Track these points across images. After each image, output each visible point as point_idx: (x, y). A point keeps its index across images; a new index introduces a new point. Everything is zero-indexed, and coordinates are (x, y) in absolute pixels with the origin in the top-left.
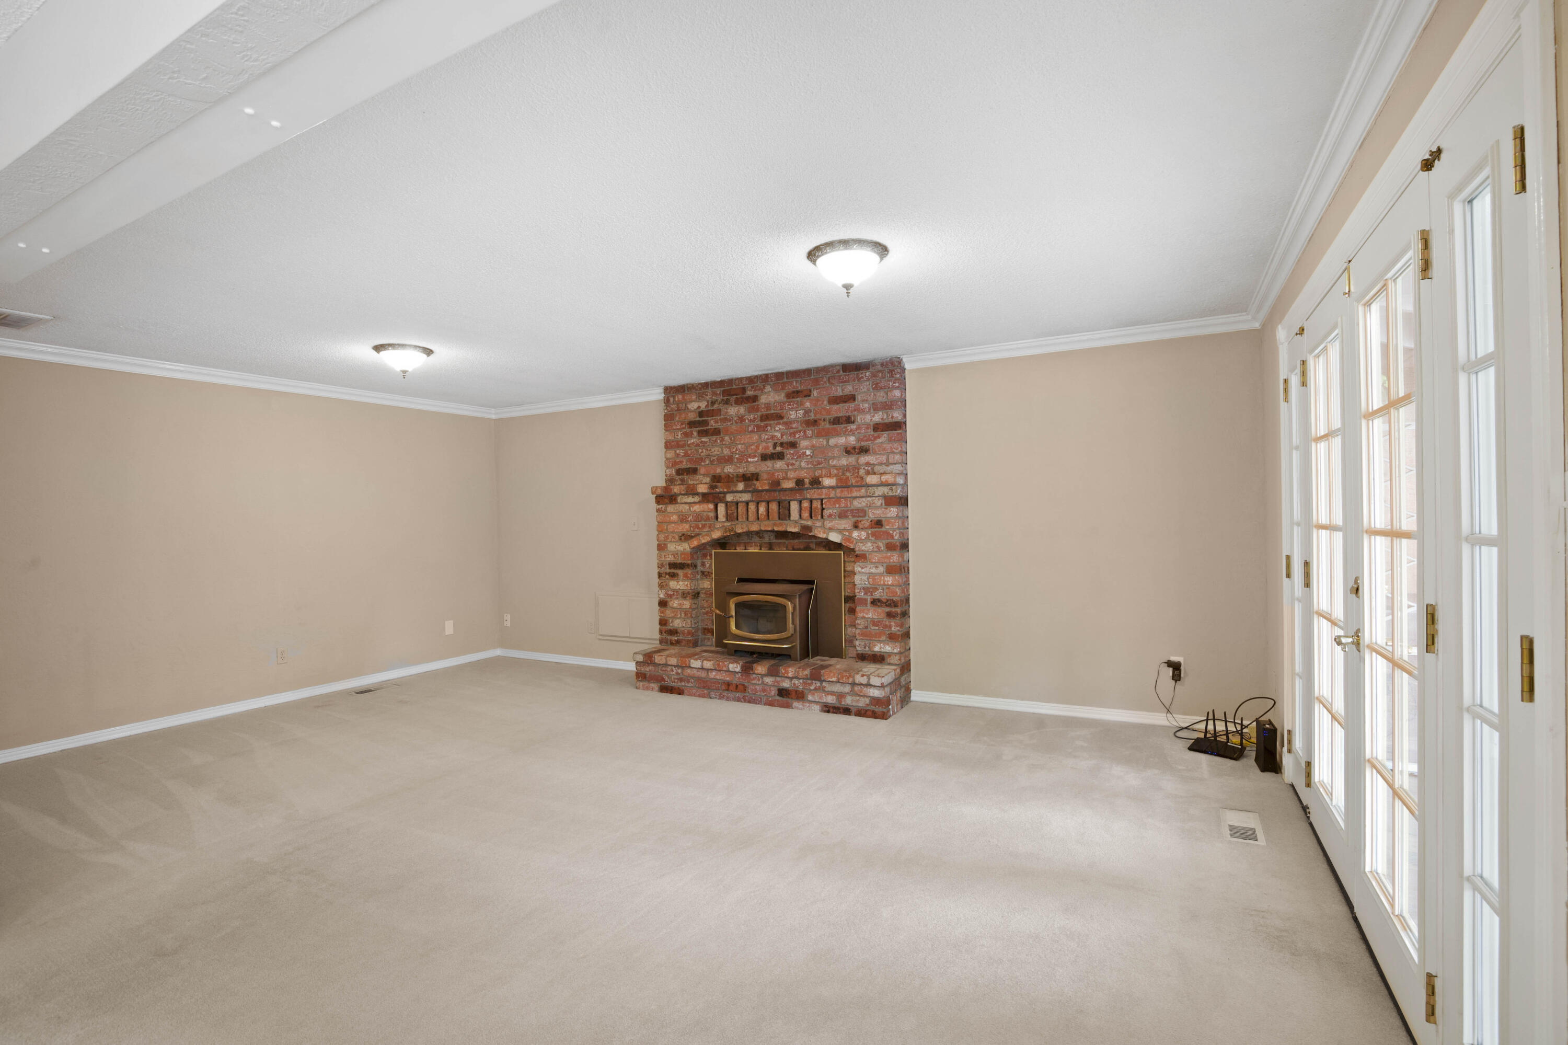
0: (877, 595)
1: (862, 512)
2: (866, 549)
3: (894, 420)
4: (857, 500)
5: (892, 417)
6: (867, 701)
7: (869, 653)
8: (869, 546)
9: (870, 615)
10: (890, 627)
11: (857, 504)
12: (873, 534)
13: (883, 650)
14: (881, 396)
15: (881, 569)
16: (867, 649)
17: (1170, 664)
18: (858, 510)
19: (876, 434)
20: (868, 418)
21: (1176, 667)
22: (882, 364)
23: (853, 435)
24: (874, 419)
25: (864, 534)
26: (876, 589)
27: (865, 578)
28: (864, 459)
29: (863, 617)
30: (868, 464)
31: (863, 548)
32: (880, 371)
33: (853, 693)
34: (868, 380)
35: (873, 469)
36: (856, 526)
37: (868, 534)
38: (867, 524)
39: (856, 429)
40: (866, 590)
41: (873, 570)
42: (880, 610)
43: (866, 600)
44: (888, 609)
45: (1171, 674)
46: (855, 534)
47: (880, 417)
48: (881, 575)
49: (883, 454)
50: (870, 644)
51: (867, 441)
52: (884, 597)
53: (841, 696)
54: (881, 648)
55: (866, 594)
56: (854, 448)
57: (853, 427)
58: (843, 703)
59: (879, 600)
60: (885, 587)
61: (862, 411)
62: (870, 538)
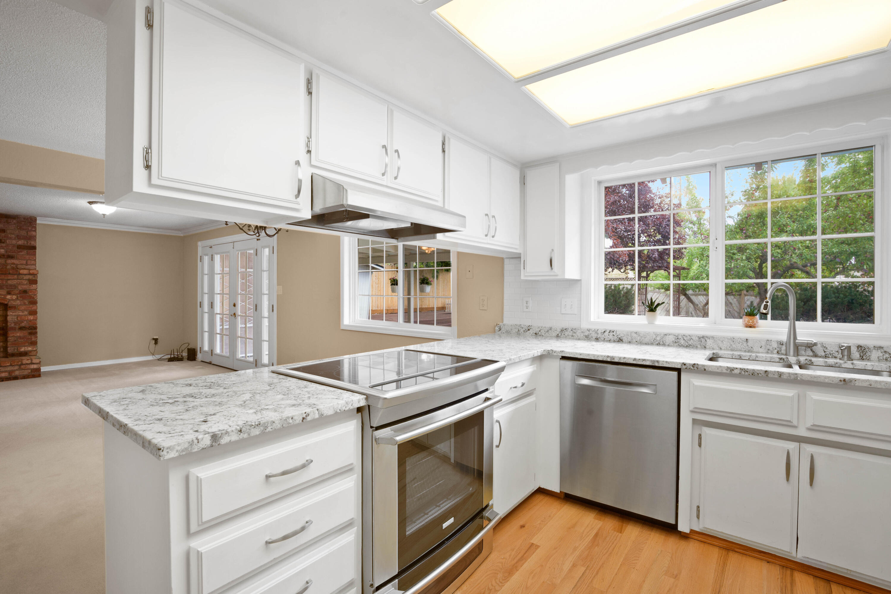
0: (23, 325)
1: (15, 287)
2: (16, 304)
3: (31, 245)
4: (11, 281)
5: (30, 244)
6: (30, 371)
7: (17, 352)
8: (18, 302)
9: (18, 335)
10: (31, 339)
11: (10, 282)
12: (21, 297)
13: (26, 350)
14: (23, 233)
15: (26, 313)
16: (16, 350)
17: (153, 339)
18: (11, 285)
19: (19, 250)
20: (14, 242)
21: (156, 341)
22: (24, 218)
23: (3, 249)
24: (18, 243)
25: (14, 297)
26: (23, 322)
27: (16, 317)
28: (9, 261)
29: (13, 336)
30: (13, 264)
31: (14, 303)
32: (23, 221)
33: (20, 369)
34: (15, 224)
35: (16, 266)
36: (9, 293)
37: (17, 297)
38: (17, 292)
39: (5, 246)
40: (15, 323)
41: (21, 314)
42: (24, 332)
43: (15, 328)
44: (30, 331)
45: (154, 342)
46: (9, 297)
47: (23, 242)
48: (26, 315)
49: (24, 260)
50: (17, 348)
51: (12, 252)
52: (27, 326)
53: (10, 372)
54: (25, 349)
55: (15, 325)
56: (4, 255)
57: (4, 245)
58: (13, 375)
59: (24, 327)
60: (28, 321)
61: (11, 238)
62: (19, 298)
